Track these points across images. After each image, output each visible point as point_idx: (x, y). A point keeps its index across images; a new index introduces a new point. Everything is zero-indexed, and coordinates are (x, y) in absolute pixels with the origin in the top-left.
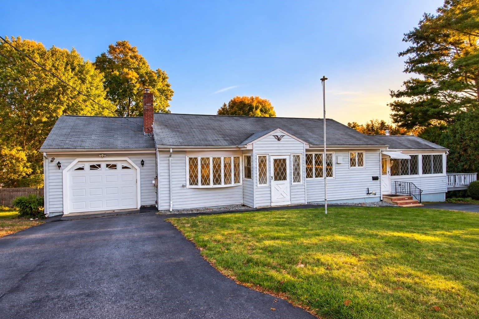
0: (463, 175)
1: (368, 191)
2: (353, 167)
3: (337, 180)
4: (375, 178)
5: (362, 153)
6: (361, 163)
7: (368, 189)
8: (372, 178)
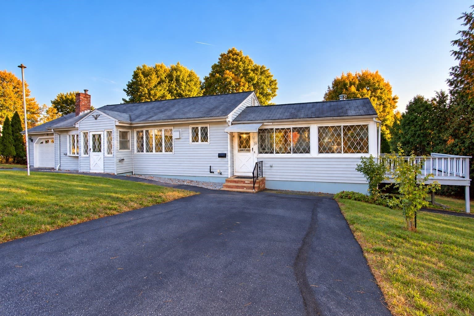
0: (440, 159)
1: (210, 169)
2: (196, 143)
3: (175, 155)
4: (222, 156)
5: (206, 128)
6: (205, 138)
7: (210, 166)
8: (217, 155)
